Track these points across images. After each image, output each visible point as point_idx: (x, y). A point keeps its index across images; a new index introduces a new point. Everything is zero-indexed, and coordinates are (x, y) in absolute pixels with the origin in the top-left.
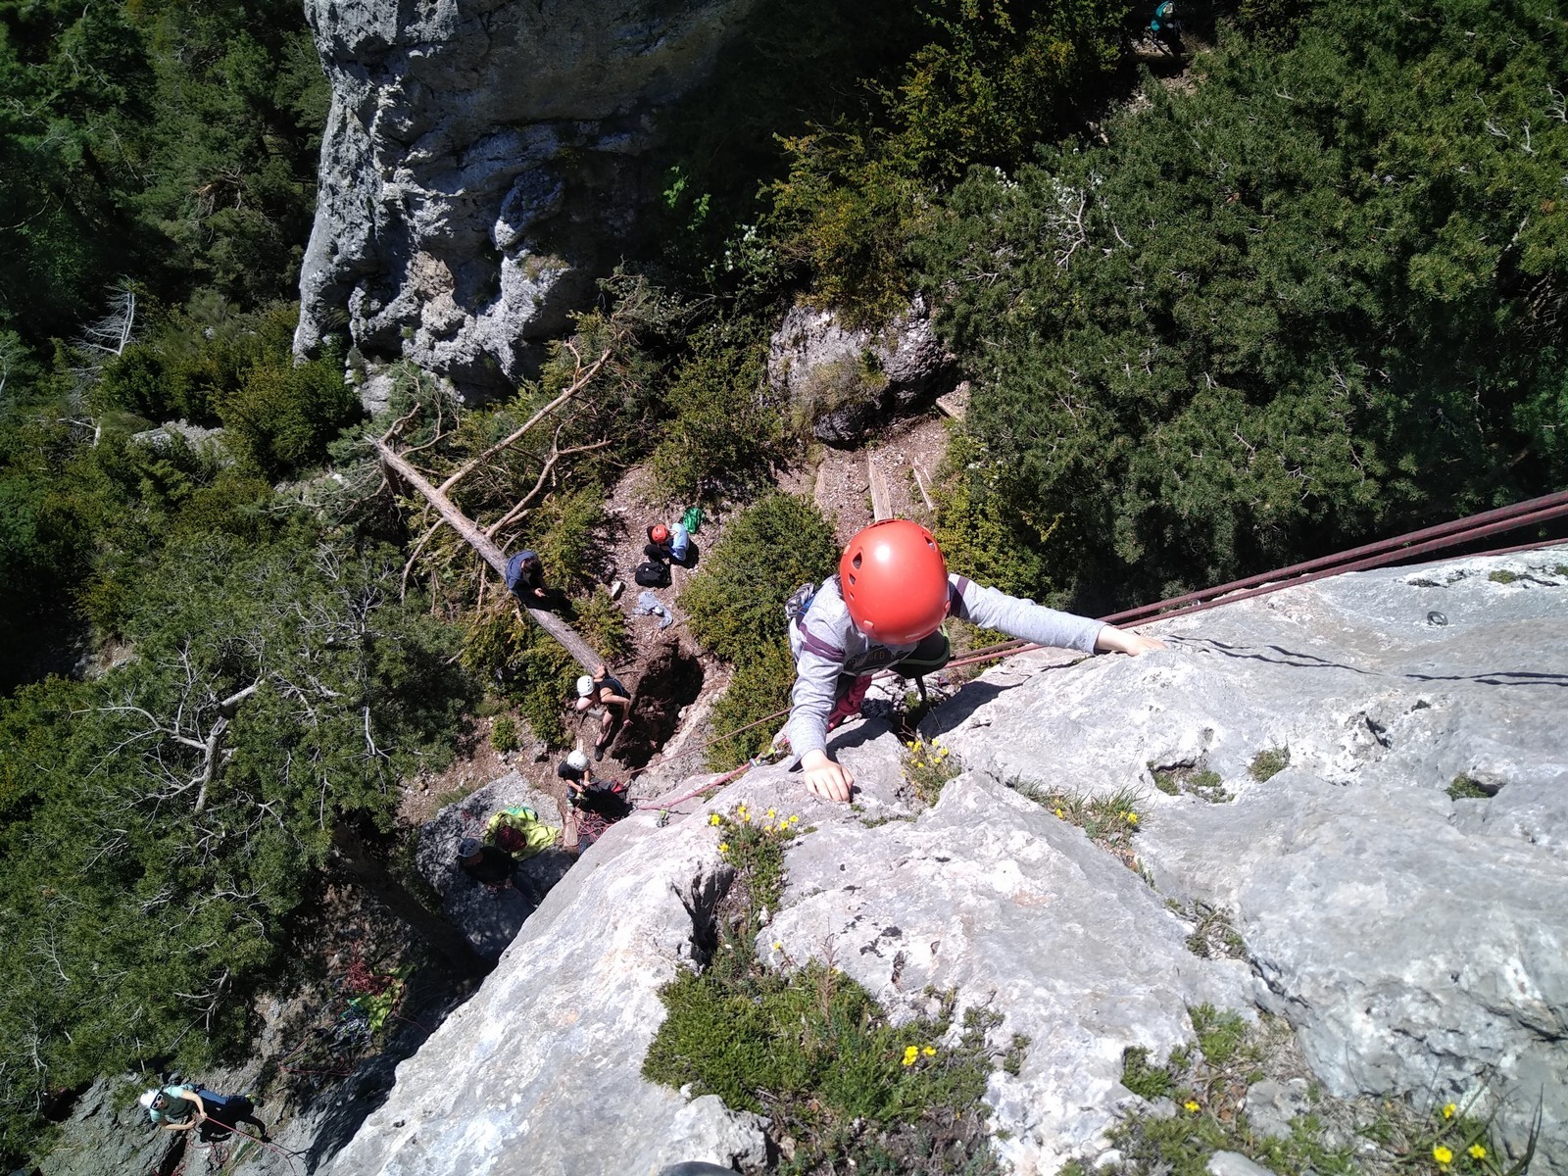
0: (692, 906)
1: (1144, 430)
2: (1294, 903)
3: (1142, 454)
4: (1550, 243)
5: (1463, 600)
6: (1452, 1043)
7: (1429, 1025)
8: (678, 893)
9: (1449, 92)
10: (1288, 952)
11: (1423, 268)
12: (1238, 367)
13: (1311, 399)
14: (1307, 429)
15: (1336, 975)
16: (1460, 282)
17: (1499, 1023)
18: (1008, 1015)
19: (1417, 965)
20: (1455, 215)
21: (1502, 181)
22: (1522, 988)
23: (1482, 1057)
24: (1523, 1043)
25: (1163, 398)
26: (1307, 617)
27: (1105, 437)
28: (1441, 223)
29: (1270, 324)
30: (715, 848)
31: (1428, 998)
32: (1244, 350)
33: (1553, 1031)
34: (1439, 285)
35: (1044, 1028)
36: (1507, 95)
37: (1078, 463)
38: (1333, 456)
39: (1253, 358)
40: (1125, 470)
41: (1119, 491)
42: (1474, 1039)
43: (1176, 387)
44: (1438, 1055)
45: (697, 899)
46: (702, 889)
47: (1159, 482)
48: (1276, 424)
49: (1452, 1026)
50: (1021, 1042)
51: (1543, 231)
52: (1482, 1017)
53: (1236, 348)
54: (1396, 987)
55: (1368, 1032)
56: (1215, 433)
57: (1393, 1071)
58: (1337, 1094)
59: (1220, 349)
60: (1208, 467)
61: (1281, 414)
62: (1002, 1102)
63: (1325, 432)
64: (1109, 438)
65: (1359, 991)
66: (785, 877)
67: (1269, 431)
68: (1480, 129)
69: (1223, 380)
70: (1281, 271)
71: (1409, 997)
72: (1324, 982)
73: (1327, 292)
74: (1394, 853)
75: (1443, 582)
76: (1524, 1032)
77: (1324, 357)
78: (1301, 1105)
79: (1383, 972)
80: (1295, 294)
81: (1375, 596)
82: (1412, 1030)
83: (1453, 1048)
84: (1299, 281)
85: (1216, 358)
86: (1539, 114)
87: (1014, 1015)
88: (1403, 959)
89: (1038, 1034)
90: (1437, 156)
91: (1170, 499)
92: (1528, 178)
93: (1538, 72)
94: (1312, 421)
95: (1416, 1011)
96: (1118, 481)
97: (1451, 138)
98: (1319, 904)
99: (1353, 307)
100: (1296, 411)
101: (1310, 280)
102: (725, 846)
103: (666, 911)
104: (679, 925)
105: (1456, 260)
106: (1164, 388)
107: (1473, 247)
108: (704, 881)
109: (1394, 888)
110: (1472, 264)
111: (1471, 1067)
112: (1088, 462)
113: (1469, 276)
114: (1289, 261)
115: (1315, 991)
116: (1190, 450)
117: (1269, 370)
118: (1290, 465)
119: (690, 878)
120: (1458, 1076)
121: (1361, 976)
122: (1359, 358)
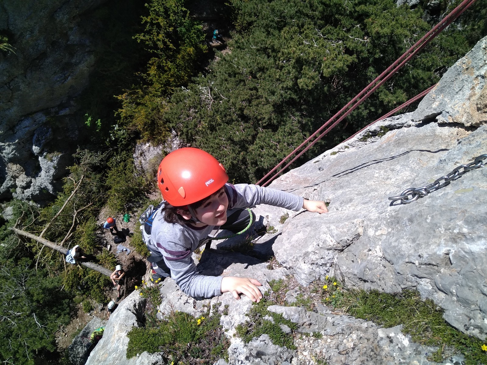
0: (135, 313)
1: (248, 148)
2: (284, 245)
3: (249, 155)
4: (329, 67)
5: (326, 162)
6: (323, 261)
7: (317, 259)
8: (130, 310)
9: (292, 36)
10: (284, 257)
11: (301, 82)
12: (267, 123)
13: (288, 125)
14: (290, 134)
15: (295, 257)
16: (311, 83)
17: (330, 252)
18: (222, 302)
19: (311, 246)
20: (304, 67)
21: (312, 55)
22: (332, 241)
23: (329, 261)
24: (337, 255)
25: (250, 138)
26: (291, 180)
27: (238, 153)
28: (302, 69)
29: (271, 109)
30: (138, 295)
31: (315, 253)
32: (267, 118)
33: (341, 248)
34: (306, 85)
35: (231, 300)
36: (306, 33)
37: (232, 163)
38: (299, 139)
39: (270, 119)
40: (246, 161)
41: (247, 167)
42: (327, 258)
43: (252, 134)
44: (321, 265)
45: (136, 310)
46: (137, 307)
47: (256, 161)
48: (281, 135)
49: (321, 257)
50: (227, 307)
51: (326, 65)
52: (327, 252)
53: (264, 118)
54: (308, 254)
55: (305, 268)
56: (266, 143)
57: (314, 274)
58: (305, 286)
59: (260, 120)
60: (267, 153)
61: (282, 132)
62: (224, 322)
63: (295, 133)
64: (239, 153)
65: (301, 259)
66: (161, 296)
67: (280, 137)
68: (302, 44)
69: (264, 128)
70: (268, 94)
71: (311, 255)
72: (293, 260)
73: (282, 95)
74: (304, 224)
75: (321, 160)
76: (336, 252)
77: (288, 113)
78: (298, 292)
79: (304, 251)
80: (273, 99)
81: (307, 169)
82: (314, 262)
83: (323, 263)
84: (274, 95)
85: (260, 122)
86: (316, 36)
87: (224, 301)
88: (308, 246)
89: (230, 303)
90: (294, 53)
91: (261, 165)
92: (318, 53)
93: (312, 26)
94: (290, 131)
95: (313, 257)
96: (246, 165)
97: (296, 47)
98: (290, 243)
99: (290, 98)
100: (285, 130)
101: (276, 94)
102: (141, 293)
103: (127, 316)
104: (132, 318)
105: (308, 78)
106: (249, 135)
107: (312, 73)
108: (137, 304)
109: (304, 231)
110: (313, 78)
111: (328, 265)
112: (235, 162)
113: (313, 81)
114: (269, 90)
115: (292, 263)
116: (260, 149)
117: (275, 121)
118: (288, 145)
119: (132, 305)
120: (326, 269)
121: (300, 255)
122: (297, 111)
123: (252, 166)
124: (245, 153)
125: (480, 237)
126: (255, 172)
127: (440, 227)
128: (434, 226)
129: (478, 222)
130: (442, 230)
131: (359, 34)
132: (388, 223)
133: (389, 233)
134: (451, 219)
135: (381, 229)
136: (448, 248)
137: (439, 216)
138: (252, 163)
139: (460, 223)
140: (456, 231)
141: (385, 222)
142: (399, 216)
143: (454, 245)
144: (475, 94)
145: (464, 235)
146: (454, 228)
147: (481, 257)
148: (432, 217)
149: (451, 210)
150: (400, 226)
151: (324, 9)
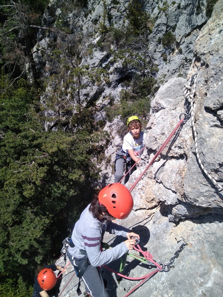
123: (17, 253)
124: (8, 249)
125: (208, 280)
126: (21, 256)
127: (193, 283)
128: (191, 284)
129: (204, 275)
130: (194, 284)
131: (40, 154)
132: (169, 288)
133: (174, 293)
134: (195, 278)
135: (169, 293)
136: (201, 290)
137: (190, 279)
138: (16, 252)
139: (199, 278)
140: (200, 282)
141: (168, 288)
142: (172, 283)
143: (202, 287)
144: (142, 196)
145: (203, 282)
146: (198, 281)
147: (214, 287)
148: (188, 280)
149: (192, 275)
150: (176, 287)
151: (14, 150)
